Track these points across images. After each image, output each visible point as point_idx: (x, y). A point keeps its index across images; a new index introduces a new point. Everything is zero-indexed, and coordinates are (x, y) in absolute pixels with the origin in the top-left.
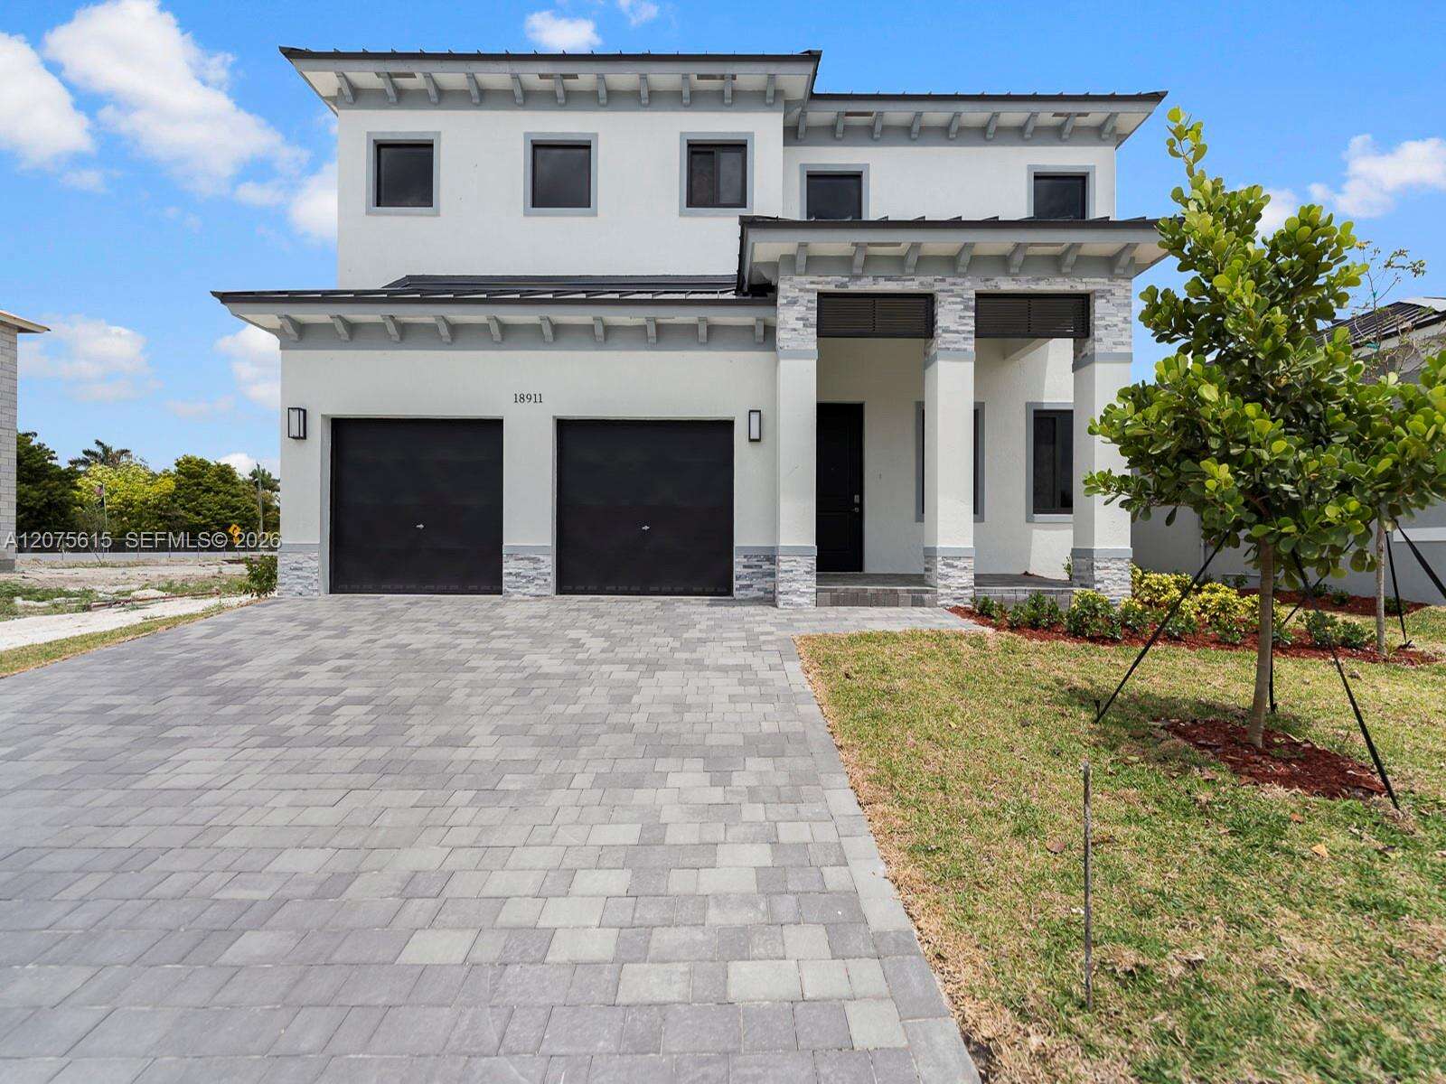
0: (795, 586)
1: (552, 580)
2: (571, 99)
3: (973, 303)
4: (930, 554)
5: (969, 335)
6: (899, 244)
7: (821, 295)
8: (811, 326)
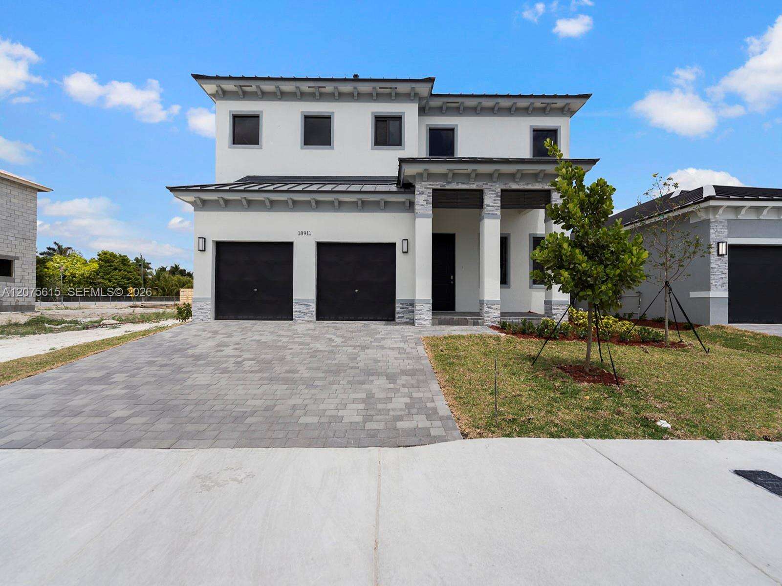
0: (423, 316)
1: (315, 314)
2: (322, 97)
3: (500, 194)
4: (482, 303)
5: (498, 208)
6: (467, 169)
7: (434, 190)
8: (430, 204)
